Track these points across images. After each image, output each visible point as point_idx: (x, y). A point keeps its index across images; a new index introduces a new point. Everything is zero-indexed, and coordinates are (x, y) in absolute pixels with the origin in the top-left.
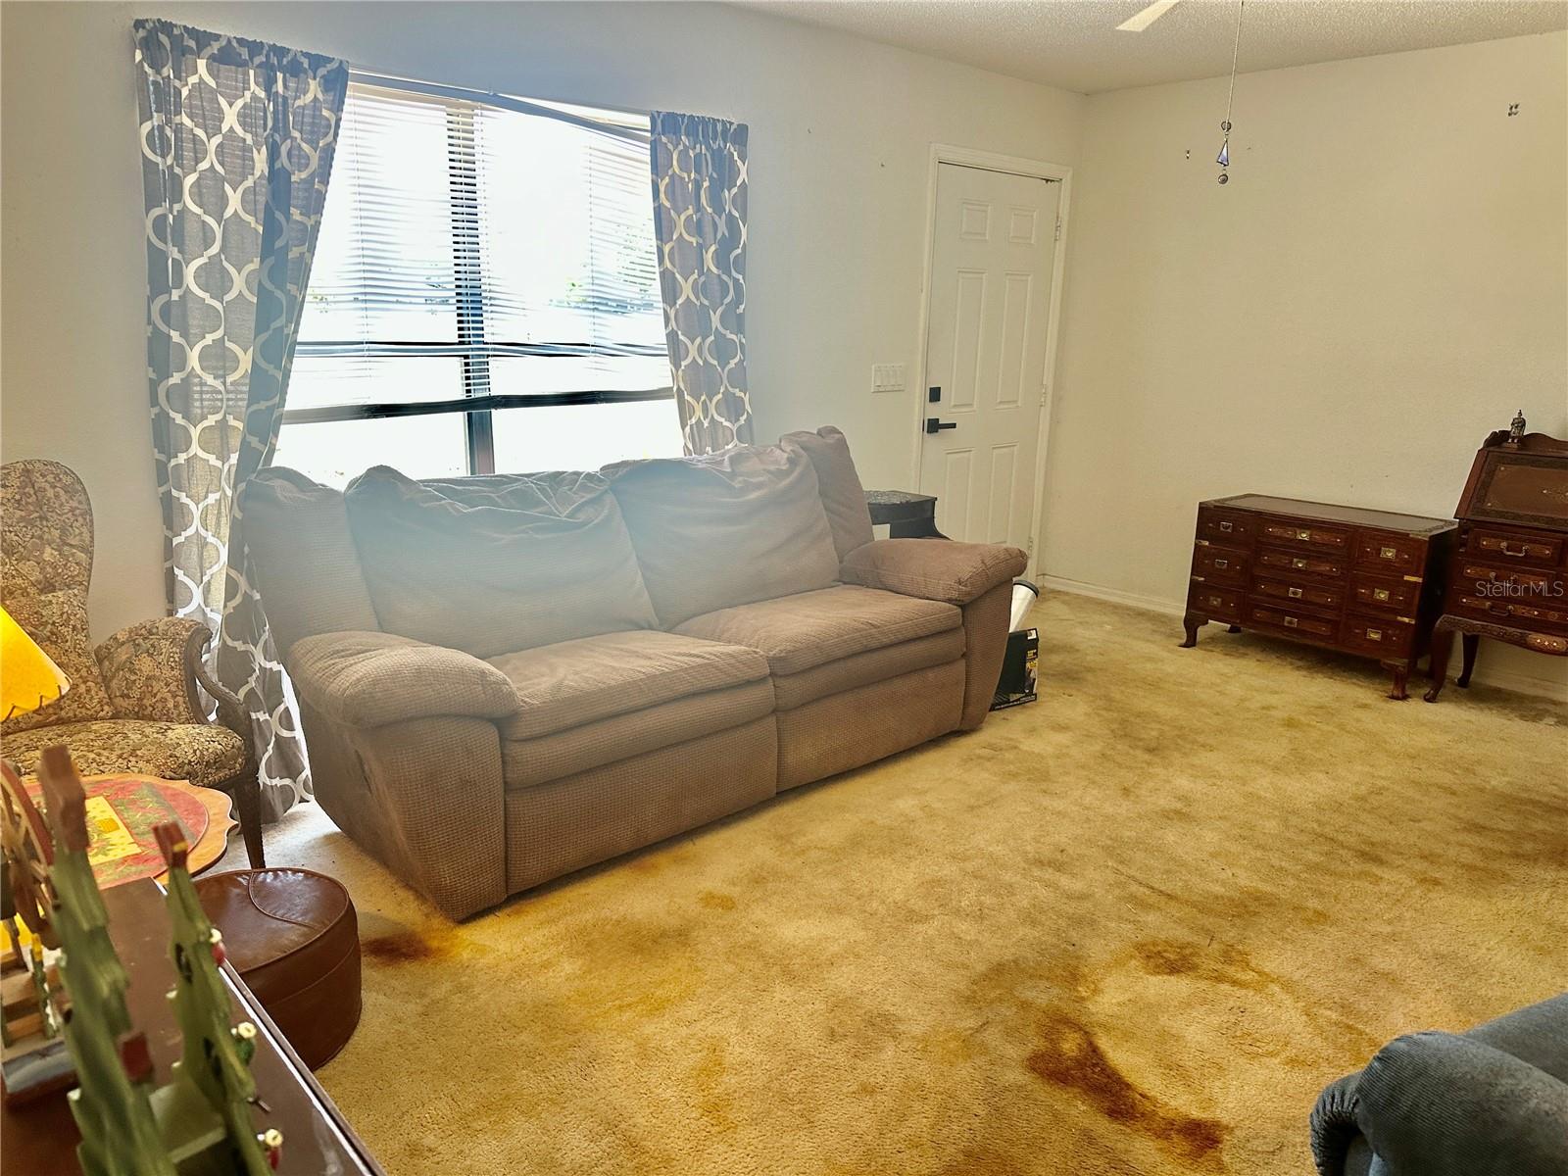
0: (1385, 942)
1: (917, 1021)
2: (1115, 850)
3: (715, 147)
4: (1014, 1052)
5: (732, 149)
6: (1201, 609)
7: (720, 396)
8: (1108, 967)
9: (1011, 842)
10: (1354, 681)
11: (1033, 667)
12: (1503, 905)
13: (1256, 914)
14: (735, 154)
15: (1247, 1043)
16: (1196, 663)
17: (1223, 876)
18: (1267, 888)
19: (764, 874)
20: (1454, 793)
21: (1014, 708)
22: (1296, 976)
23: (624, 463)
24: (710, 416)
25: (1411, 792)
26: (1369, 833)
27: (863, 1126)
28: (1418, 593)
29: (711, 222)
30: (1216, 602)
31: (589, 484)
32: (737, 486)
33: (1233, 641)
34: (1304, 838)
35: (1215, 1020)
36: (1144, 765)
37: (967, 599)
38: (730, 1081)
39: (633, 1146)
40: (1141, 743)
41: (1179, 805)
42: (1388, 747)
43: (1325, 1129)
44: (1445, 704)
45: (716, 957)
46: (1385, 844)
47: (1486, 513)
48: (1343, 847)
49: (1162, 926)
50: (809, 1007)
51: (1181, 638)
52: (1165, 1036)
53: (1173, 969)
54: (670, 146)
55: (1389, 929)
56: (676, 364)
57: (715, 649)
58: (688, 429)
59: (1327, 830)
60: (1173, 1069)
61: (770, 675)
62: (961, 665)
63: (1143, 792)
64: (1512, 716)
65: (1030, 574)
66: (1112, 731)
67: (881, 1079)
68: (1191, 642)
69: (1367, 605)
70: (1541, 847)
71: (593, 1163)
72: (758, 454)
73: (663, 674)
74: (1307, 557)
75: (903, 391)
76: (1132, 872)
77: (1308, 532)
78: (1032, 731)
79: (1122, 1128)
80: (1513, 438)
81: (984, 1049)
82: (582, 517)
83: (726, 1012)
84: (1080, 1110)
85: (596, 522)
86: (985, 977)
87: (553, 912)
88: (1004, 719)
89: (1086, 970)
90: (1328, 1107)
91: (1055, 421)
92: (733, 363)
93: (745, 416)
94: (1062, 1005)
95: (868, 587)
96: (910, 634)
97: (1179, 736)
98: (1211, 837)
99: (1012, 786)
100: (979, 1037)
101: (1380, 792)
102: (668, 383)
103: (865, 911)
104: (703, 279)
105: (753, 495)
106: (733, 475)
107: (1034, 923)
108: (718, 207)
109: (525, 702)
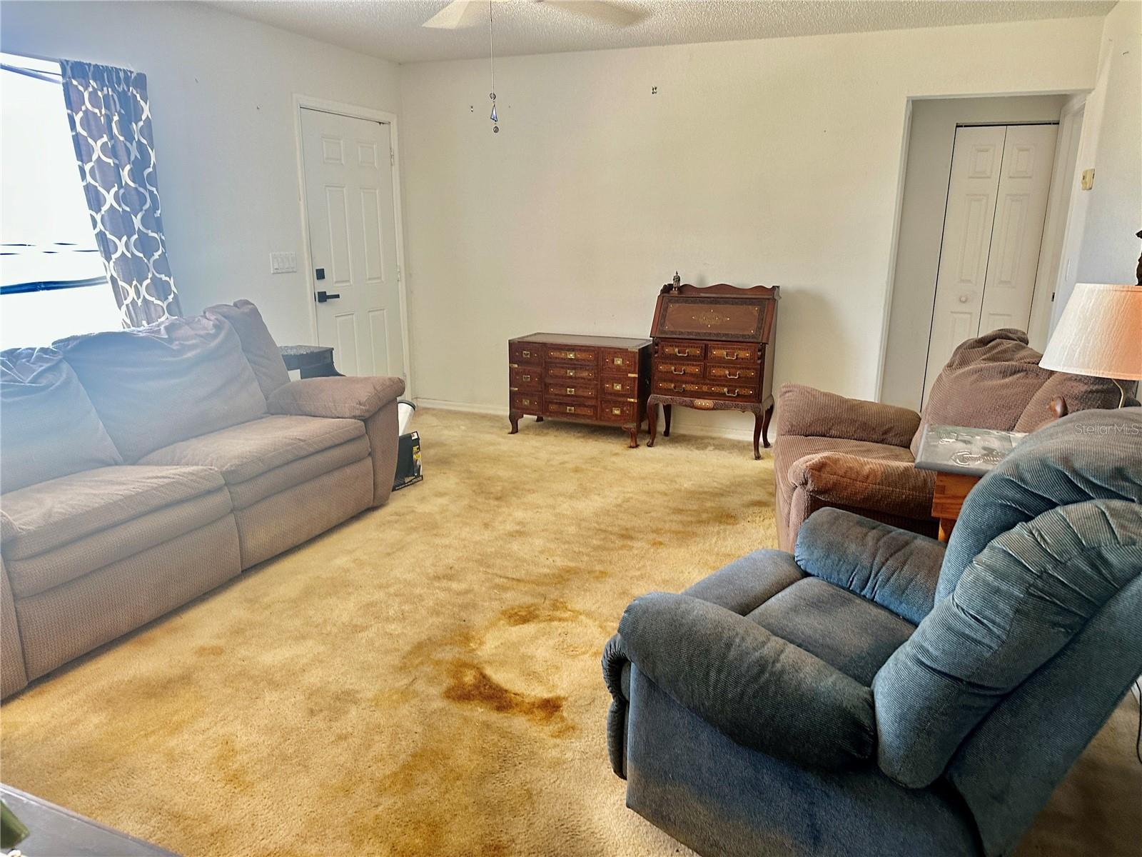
0: (637, 580)
1: (369, 690)
2: (484, 561)
3: (120, 90)
4: (435, 691)
5: (135, 92)
6: (518, 409)
7: (148, 281)
8: (487, 628)
9: (418, 570)
10: (610, 441)
11: (418, 458)
12: (694, 549)
13: (568, 580)
14: (138, 96)
15: (569, 651)
16: (519, 442)
17: (548, 562)
18: (572, 564)
19: (242, 626)
20: (666, 494)
21: (409, 487)
22: (594, 608)
23: (74, 338)
24: (142, 297)
25: (644, 498)
26: (625, 524)
27: (342, 759)
28: (637, 382)
29: (124, 148)
30: (526, 403)
31: (45, 356)
32: (175, 348)
33: (539, 426)
34: (590, 533)
35: (551, 642)
36: (495, 508)
37: (367, 415)
38: (243, 758)
39: (177, 817)
40: (492, 496)
41: (518, 528)
42: (630, 475)
43: (609, 666)
44: (658, 447)
45: (215, 686)
46: (633, 528)
47: (664, 332)
48: (611, 533)
49: (515, 598)
50: (293, 700)
51: (508, 428)
52: (524, 658)
53: (525, 620)
54: (81, 88)
55: (639, 573)
56: (108, 258)
57: (178, 470)
58: (124, 308)
59: (603, 527)
60: (531, 675)
61: (226, 484)
62: (369, 462)
63: (497, 524)
64: (692, 448)
65: (407, 396)
66: (474, 491)
67: (350, 730)
68: (515, 430)
69: (611, 394)
70: (710, 515)
71: (148, 836)
72: (188, 324)
73: (138, 494)
74: (575, 369)
75: (295, 272)
76: (495, 571)
77: (574, 353)
78: (423, 499)
79: (506, 714)
80: (675, 288)
81: (416, 694)
82: (43, 382)
83: (231, 718)
84: (480, 712)
85: (57, 384)
86: (410, 653)
87: (71, 687)
88: (403, 495)
89: (474, 633)
90: (609, 652)
91: (409, 292)
92: (156, 255)
93: (172, 295)
94: (462, 657)
95: (291, 415)
96: (329, 443)
97: (514, 488)
98: (538, 542)
99: (414, 536)
100: (411, 689)
101: (628, 500)
102: (101, 273)
103: (322, 634)
104: (122, 191)
105: (190, 354)
106: (170, 340)
107: (438, 614)
108: (129, 136)
109: (22, 529)
